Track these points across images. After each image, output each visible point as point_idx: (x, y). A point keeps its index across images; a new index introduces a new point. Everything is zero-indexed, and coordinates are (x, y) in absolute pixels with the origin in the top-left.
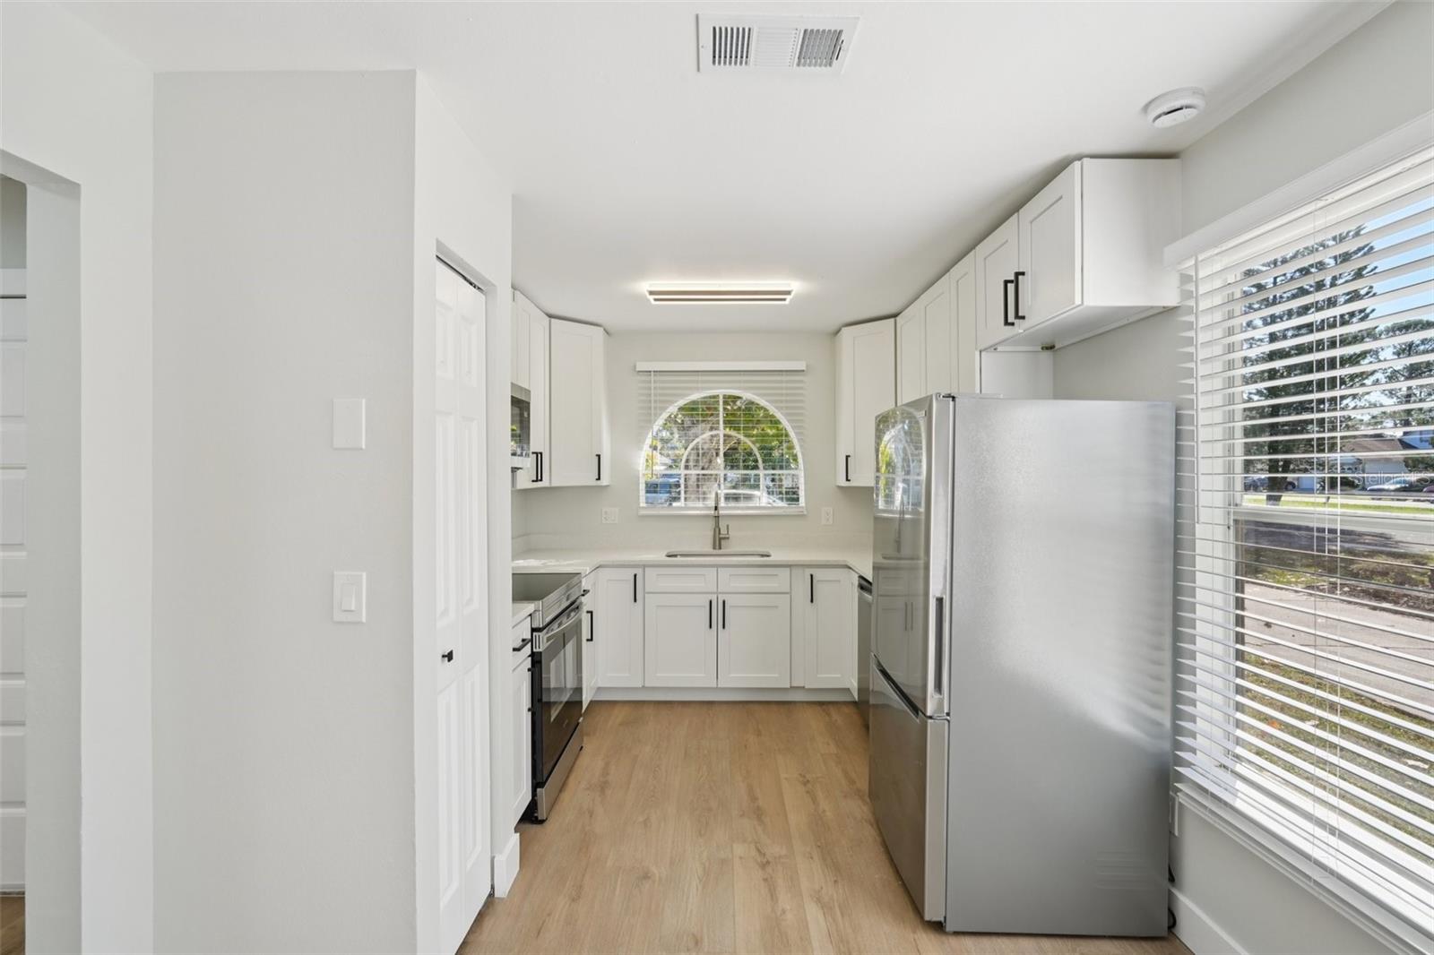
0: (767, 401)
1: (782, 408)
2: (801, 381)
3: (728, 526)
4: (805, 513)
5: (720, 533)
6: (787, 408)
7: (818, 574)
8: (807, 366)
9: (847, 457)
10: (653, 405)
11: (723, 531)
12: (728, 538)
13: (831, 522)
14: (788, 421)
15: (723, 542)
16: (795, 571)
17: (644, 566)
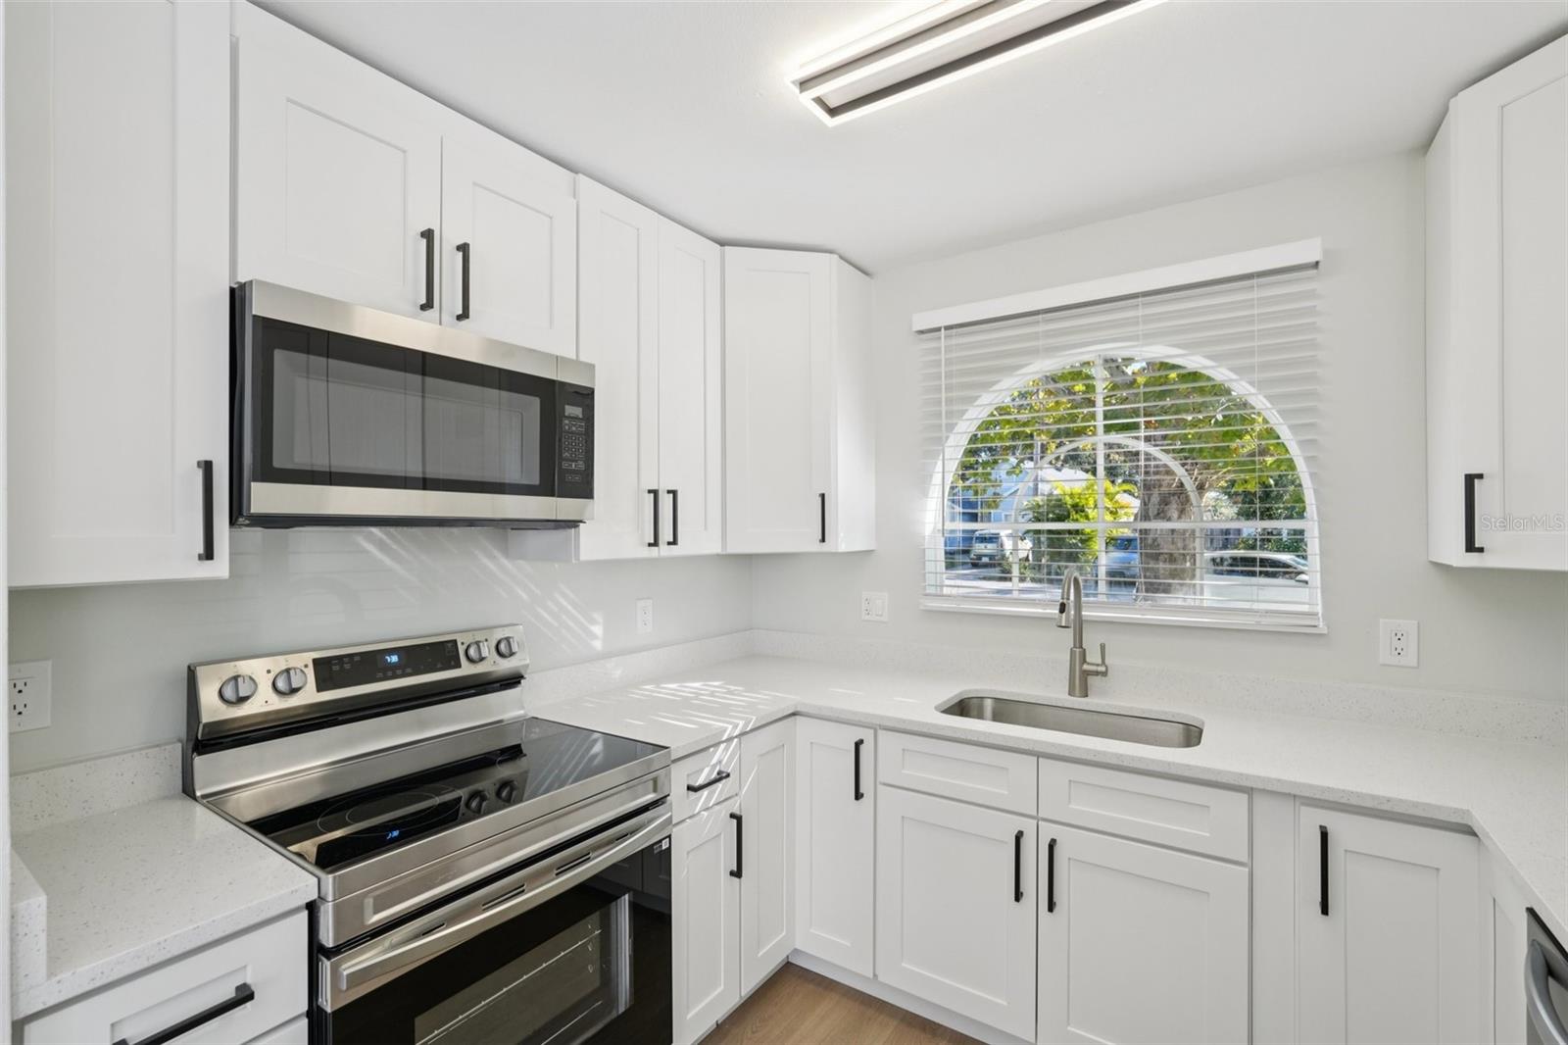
0: (1232, 370)
1: (1251, 369)
2: (1311, 295)
3: (1103, 647)
4: (1322, 628)
5: (1084, 661)
6: (1264, 367)
7: (1347, 833)
8: (1326, 252)
9: (1470, 480)
10: (944, 409)
11: (1093, 657)
12: (1105, 674)
13: (1410, 659)
14: (1269, 398)
15: (1092, 680)
16: (1262, 804)
17: (879, 727)
